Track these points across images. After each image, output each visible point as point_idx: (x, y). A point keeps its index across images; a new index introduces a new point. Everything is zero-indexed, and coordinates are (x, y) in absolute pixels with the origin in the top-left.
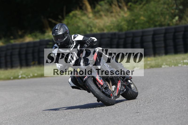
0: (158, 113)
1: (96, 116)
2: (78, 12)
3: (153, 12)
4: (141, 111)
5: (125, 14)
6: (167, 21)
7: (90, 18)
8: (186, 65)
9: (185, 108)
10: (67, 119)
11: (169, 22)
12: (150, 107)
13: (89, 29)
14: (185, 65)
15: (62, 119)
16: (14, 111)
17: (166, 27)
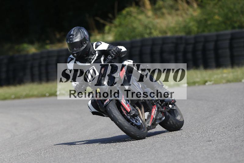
0: (237, 142)
1: (155, 145)
2: (133, 9)
3: (231, 10)
4: (214, 139)
5: (195, 12)
7: (148, 17)
12: (225, 133)
13: (148, 31)
16: (50, 138)
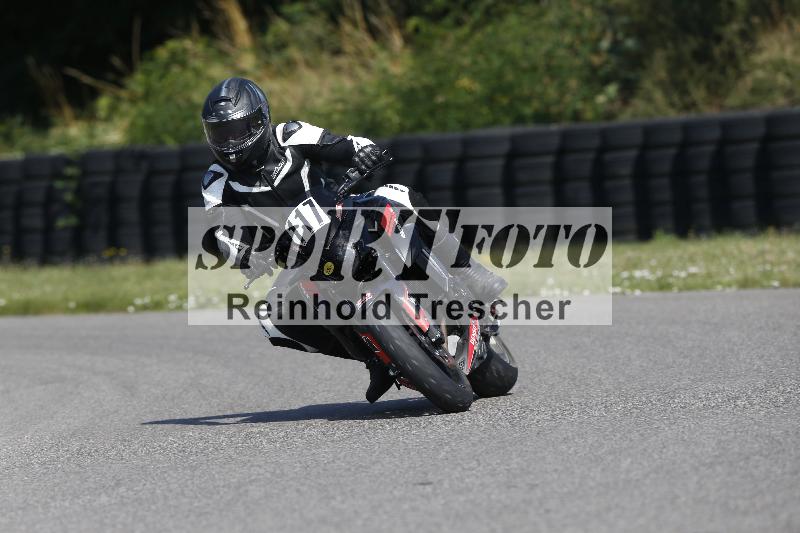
0: (513, 489)
2: (191, 45)
3: (512, 61)
4: (439, 478)
5: (396, 62)
6: (572, 102)
7: (241, 73)
8: (642, 290)
9: (628, 471)
10: (122, 497)
11: (579, 105)
12: (477, 460)
14: (638, 292)
15: (104, 499)
17: (565, 125)
